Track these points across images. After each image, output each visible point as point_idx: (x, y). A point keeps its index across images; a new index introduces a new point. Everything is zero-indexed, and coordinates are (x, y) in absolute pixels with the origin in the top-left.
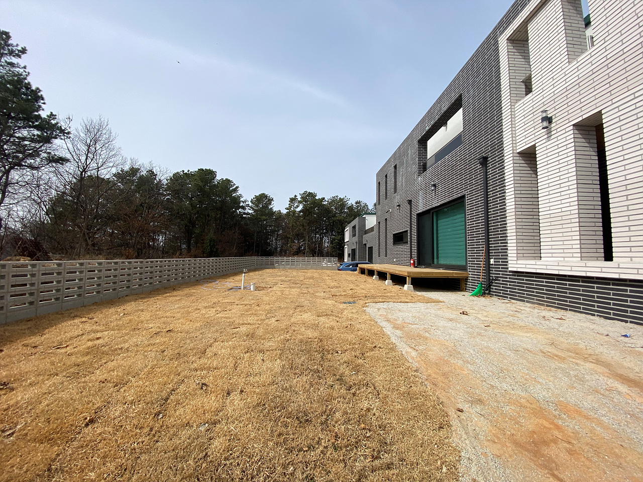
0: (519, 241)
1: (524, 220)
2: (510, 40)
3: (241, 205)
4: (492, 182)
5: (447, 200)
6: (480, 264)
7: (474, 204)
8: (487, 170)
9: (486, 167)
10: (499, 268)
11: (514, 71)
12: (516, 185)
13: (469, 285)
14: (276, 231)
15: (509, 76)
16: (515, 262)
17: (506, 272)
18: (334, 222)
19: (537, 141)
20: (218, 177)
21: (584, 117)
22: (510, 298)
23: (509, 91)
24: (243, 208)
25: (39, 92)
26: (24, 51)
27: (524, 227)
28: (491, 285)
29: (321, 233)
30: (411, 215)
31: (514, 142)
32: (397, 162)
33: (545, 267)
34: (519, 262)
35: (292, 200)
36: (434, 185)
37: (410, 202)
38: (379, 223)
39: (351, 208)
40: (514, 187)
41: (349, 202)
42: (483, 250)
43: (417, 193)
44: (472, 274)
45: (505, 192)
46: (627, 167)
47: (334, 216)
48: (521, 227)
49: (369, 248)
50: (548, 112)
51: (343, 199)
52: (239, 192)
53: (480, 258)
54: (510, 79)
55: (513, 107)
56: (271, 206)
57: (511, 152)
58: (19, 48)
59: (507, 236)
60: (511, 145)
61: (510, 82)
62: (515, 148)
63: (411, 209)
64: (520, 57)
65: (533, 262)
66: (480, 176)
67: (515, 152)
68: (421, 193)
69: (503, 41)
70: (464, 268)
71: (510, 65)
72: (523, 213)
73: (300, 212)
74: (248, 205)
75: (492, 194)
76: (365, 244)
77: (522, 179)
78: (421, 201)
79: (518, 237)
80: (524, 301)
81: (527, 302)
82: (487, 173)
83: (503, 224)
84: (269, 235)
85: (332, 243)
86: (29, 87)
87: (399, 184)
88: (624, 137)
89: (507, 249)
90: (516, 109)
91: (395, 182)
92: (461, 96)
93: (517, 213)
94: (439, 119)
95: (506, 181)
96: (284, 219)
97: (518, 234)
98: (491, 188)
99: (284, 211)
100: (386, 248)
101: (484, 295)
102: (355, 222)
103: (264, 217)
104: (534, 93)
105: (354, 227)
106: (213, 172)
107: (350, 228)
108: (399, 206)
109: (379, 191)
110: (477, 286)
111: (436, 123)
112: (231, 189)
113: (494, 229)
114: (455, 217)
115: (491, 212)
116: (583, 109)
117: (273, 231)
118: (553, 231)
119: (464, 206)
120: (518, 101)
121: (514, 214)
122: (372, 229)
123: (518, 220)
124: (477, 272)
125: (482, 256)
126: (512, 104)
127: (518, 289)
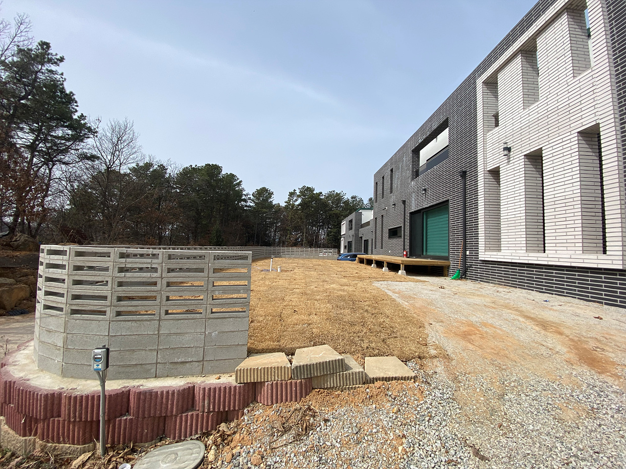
0: (486, 237)
1: (491, 222)
2: (485, 83)
3: (243, 198)
4: (469, 191)
5: (435, 203)
6: (459, 255)
7: (455, 207)
8: (466, 181)
9: (465, 179)
10: (473, 258)
11: (487, 108)
12: (486, 195)
13: (451, 271)
14: (275, 223)
15: (483, 111)
16: (483, 253)
17: (478, 261)
18: (330, 215)
19: (501, 164)
20: (223, 172)
21: (532, 150)
22: (480, 281)
23: (482, 123)
24: (245, 201)
25: (73, 96)
26: (62, 59)
27: (491, 227)
28: (467, 271)
29: (318, 226)
30: (405, 214)
31: (485, 162)
32: (393, 167)
33: (503, 257)
34: (486, 253)
35: (292, 194)
36: (425, 190)
37: (404, 202)
38: (376, 218)
39: (347, 203)
40: (484, 197)
41: (346, 197)
42: (461, 244)
43: (410, 195)
44: (453, 263)
45: (478, 200)
46: (556, 189)
47: (331, 210)
48: (488, 227)
49: (365, 240)
50: (508, 144)
51: (340, 193)
52: (243, 186)
53: (459, 251)
54: (483, 113)
55: (485, 135)
56: (271, 200)
57: (483, 170)
58: (58, 57)
59: (478, 234)
60: (483, 165)
61: (483, 116)
62: (485, 167)
63: (405, 208)
64: (493, 96)
65: (495, 253)
66: (461, 186)
67: (485, 170)
68: (413, 195)
69: (480, 82)
70: (447, 258)
71: (484, 103)
72: (491, 217)
73: (299, 205)
74: (250, 198)
75: (469, 200)
76: (361, 237)
77: (490, 190)
78: (413, 202)
79: (486, 235)
80: (489, 282)
81: (492, 283)
82: (465, 183)
83: (476, 224)
84: (268, 226)
85: (328, 235)
86: (64, 91)
87: (395, 186)
88: (555, 168)
89: (478, 244)
90: (487, 137)
91: (392, 184)
92: (447, 119)
93: (486, 217)
94: (430, 135)
95: (479, 192)
96: (283, 212)
97: (486, 232)
98: (468, 196)
99: (283, 204)
100: (382, 241)
101: (461, 278)
102: (352, 216)
103: (264, 210)
104: (500, 127)
105: (351, 221)
106: (219, 167)
107: (346, 222)
108: (394, 205)
109: (377, 190)
110: (456, 272)
111: (427, 137)
112: (235, 183)
113: (470, 228)
114: (441, 217)
115: (468, 214)
116: (531, 144)
117: (272, 224)
118: (509, 231)
119: (448, 208)
120: (489, 131)
121: (483, 217)
122: (368, 224)
123: (486, 222)
124: (457, 261)
125: (460, 248)
126: (485, 133)
127: (486, 274)
